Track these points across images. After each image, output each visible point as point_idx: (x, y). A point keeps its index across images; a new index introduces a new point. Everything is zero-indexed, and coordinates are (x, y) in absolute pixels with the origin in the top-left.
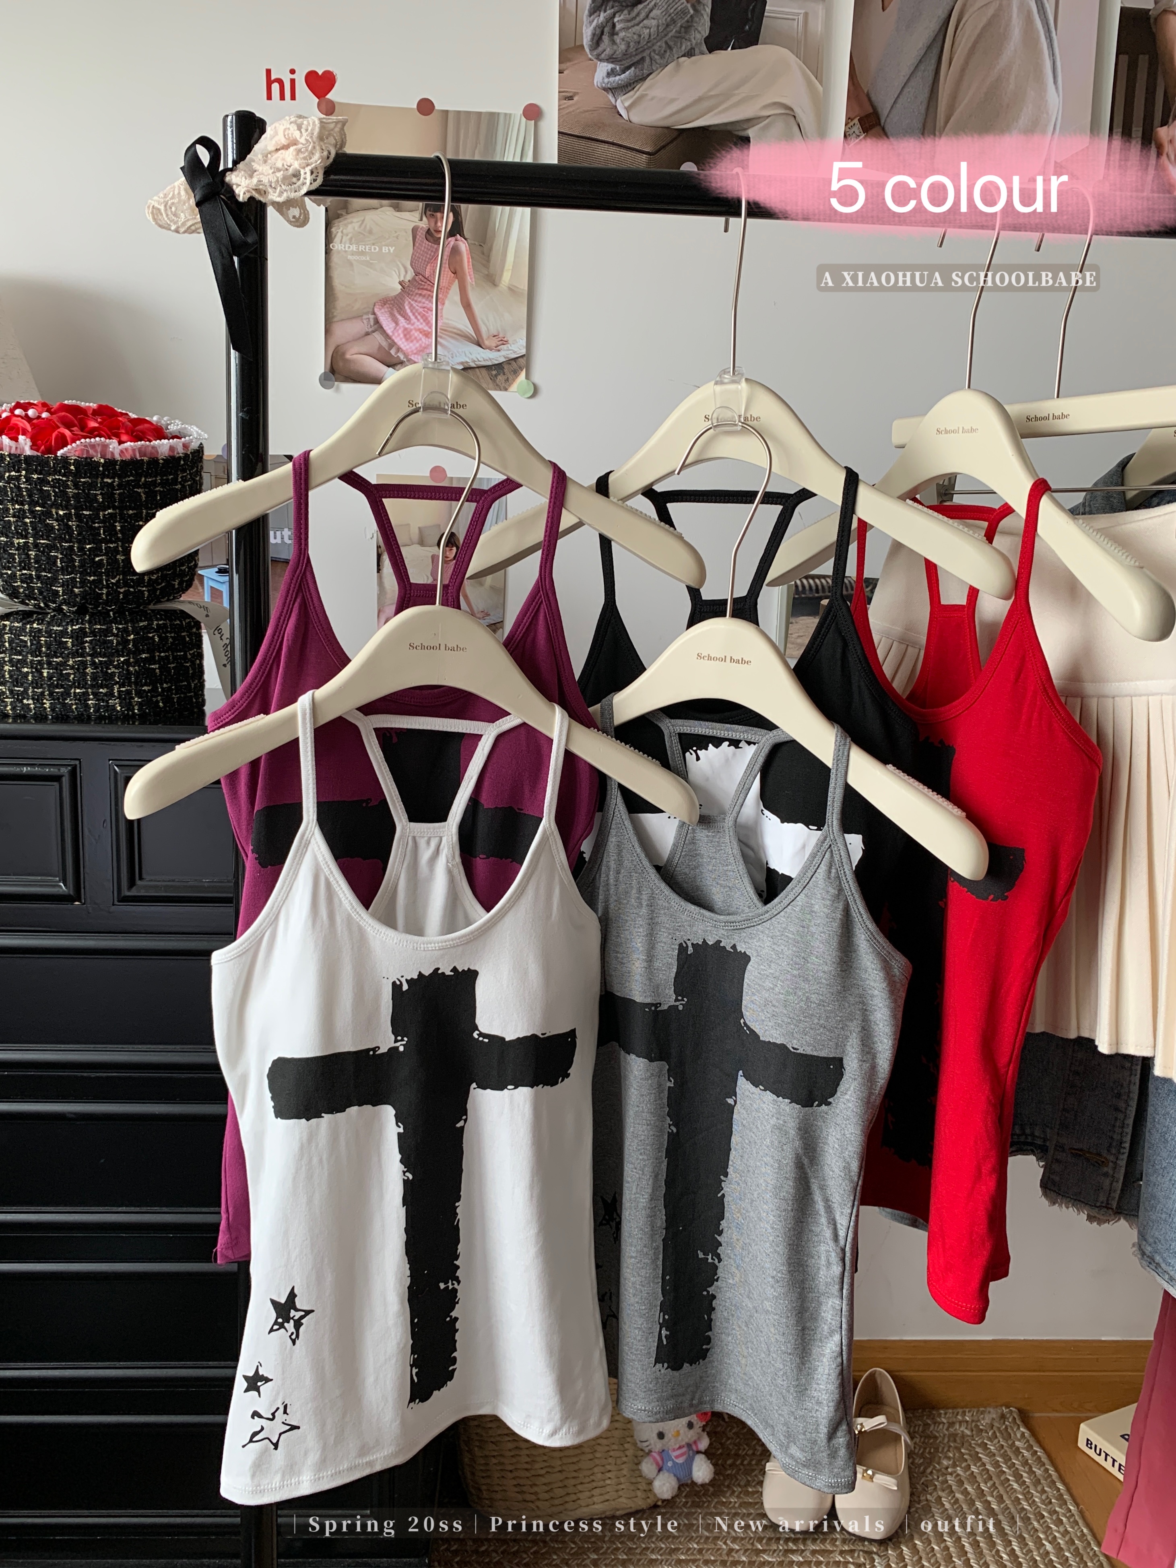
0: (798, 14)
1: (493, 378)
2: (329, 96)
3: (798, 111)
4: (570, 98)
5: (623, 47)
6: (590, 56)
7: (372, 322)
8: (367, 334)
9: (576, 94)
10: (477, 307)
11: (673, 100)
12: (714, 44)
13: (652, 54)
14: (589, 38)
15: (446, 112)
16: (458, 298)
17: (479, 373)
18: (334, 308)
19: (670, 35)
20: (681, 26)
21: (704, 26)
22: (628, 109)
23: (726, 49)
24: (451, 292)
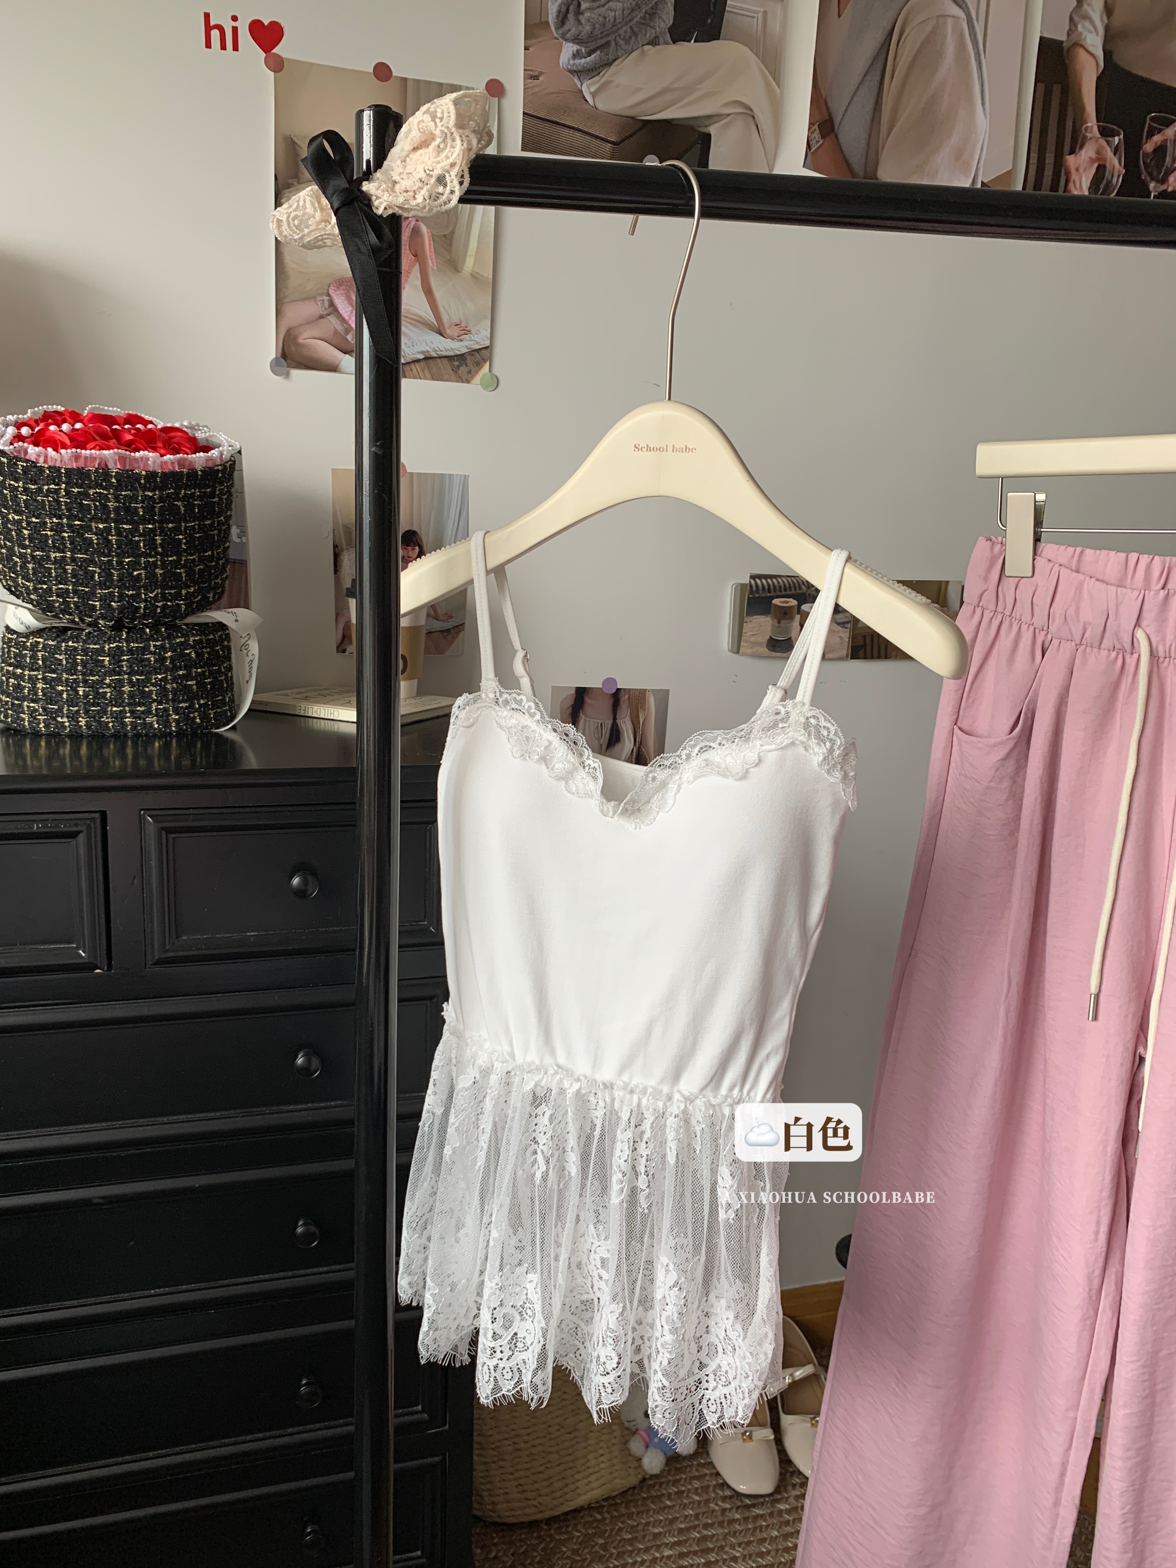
0: (757, 12)
1: (455, 369)
2: (273, 51)
3: (757, 111)
4: (536, 78)
5: (588, 28)
6: (555, 34)
7: (326, 304)
8: (322, 317)
9: (541, 73)
10: (438, 294)
11: (638, 90)
12: (679, 34)
13: (618, 38)
14: (555, 15)
15: (405, 80)
16: (418, 283)
17: (440, 364)
18: (286, 287)
19: (635, 20)
20: (646, 13)
21: (667, 16)
22: (594, 95)
23: (689, 41)
24: (411, 276)
